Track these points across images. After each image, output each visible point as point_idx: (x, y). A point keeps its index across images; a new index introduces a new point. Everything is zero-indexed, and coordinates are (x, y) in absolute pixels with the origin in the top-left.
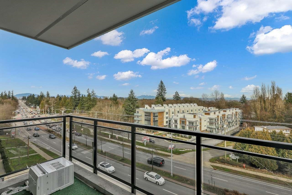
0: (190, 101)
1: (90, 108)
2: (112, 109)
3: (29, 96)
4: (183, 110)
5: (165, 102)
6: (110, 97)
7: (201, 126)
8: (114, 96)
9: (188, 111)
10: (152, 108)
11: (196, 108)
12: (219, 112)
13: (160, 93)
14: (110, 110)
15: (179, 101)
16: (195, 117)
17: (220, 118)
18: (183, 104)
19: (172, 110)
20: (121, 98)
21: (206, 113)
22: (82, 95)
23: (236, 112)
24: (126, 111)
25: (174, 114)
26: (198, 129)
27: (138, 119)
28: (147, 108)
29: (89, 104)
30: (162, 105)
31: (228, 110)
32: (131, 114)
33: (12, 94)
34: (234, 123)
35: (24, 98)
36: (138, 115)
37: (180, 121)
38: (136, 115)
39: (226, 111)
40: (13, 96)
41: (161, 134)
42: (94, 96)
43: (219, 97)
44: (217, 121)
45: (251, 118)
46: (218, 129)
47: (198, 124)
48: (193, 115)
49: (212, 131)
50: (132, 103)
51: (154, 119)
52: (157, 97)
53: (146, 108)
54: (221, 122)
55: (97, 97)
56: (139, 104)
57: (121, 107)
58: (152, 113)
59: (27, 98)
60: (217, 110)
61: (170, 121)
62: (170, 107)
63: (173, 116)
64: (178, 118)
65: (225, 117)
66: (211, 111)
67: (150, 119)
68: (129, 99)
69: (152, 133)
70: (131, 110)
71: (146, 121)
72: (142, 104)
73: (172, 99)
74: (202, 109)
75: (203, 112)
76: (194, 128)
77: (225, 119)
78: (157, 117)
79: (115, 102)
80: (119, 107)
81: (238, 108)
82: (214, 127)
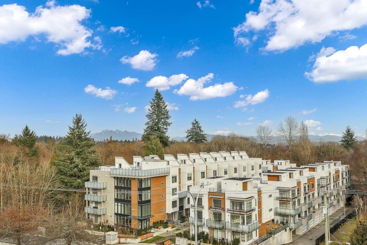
2: (20, 171)
4: (215, 168)
5: (167, 149)
6: (12, 137)
7: (261, 210)
8: (26, 131)
9: (226, 173)
10: (135, 165)
11: (244, 163)
12: (301, 173)
13: (155, 125)
14: (14, 173)
15: (201, 146)
16: (245, 188)
17: (303, 188)
18: (214, 154)
19: (187, 169)
20: (46, 139)
21: (271, 175)
23: (337, 172)
24: (62, 176)
25: (191, 182)
26: (254, 218)
27: (96, 198)
28: (120, 165)
30: (162, 158)
31: (319, 168)
32: (75, 184)
34: (332, 198)
36: (96, 187)
37: (210, 199)
38: (89, 186)
39: (314, 168)
41: (162, 237)
43: (297, 134)
46: (299, 216)
47: (254, 205)
48: (240, 183)
49: (287, 222)
50: (78, 154)
51: (140, 196)
52: (147, 134)
53: (117, 166)
54: (305, 198)
56: (99, 154)
57: (45, 164)
58: (134, 179)
60: (295, 168)
61: (181, 200)
62: (182, 161)
63: (188, 186)
64: (205, 192)
65: (313, 185)
66: (280, 170)
67: (130, 198)
68: (69, 141)
69: (134, 236)
70: (75, 174)
71: (119, 204)
72: (107, 156)
73: (186, 140)
74: (260, 166)
75: (263, 172)
76: (245, 216)
77: (314, 190)
78: (149, 191)
79: (27, 150)
80: (41, 164)
81: (340, 162)
82: (290, 210)
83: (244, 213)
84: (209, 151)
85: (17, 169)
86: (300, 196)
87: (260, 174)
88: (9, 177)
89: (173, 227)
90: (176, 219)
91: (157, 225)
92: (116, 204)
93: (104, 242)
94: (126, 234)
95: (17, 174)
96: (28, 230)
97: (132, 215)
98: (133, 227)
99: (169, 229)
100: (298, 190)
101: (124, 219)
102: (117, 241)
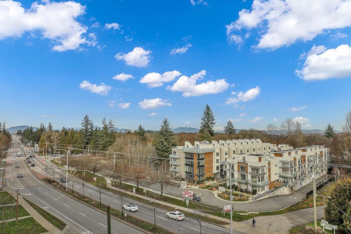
0: (249, 136)
1: (107, 146)
2: (138, 148)
3: (26, 129)
4: (242, 149)
5: (213, 137)
6: (134, 131)
7: (270, 174)
8: (140, 128)
9: (248, 151)
10: (195, 146)
11: (259, 146)
12: (296, 153)
13: (206, 124)
14: (135, 149)
15: (233, 136)
16: (260, 160)
17: (298, 162)
18: (241, 141)
19: (225, 149)
20: (149, 132)
21: (276, 153)
22: (96, 128)
23: (321, 152)
24: (158, 151)
25: (227, 156)
26: (265, 178)
27: (176, 163)
28: (188, 146)
29: (105, 141)
30: (211, 142)
31: (309, 149)
32: (164, 155)
33: (3, 127)
34: (318, 168)
35: (19, 133)
36: (175, 157)
37: (238, 166)
38: (172, 157)
39: (305, 150)
40: (4, 131)
41: (210, 186)
42: (112, 129)
43: (293, 128)
44: (293, 165)
45: (345, 161)
46: (295, 178)
47: (266, 171)
48: (257, 157)
49: (287, 182)
50: (166, 139)
51: (199, 163)
52: (202, 129)
53: (186, 146)
54: (299, 168)
55: (116, 131)
56: (176, 140)
57: (150, 145)
58: (195, 153)
59: (22, 132)
60: (292, 150)
61: (221, 166)
62: (222, 144)
63: (226, 158)
64: (235, 162)
65: (304, 160)
66: (283, 150)
67: (193, 164)
68: (161, 133)
69: (196, 184)
70: (164, 150)
71: (187, 167)
72: (181, 141)
73: (224, 132)
74: (269, 148)
75: (271, 152)
76: (260, 177)
77: (305, 163)
78: (203, 160)
79: (141, 137)
80: (147, 144)
81: (324, 146)
82: (289, 175)
83: (259, 175)
84: (237, 138)
85: (136, 147)
86: (296, 166)
87: (269, 152)
88: (133, 151)
89: (217, 181)
90: (219, 176)
91: (208, 179)
92: (186, 167)
93: (180, 186)
94: (191, 183)
95: (136, 150)
96: (142, 178)
97: (194, 173)
98: (195, 179)
99: (215, 182)
100: (294, 163)
101: (190, 175)
102: (186, 186)
